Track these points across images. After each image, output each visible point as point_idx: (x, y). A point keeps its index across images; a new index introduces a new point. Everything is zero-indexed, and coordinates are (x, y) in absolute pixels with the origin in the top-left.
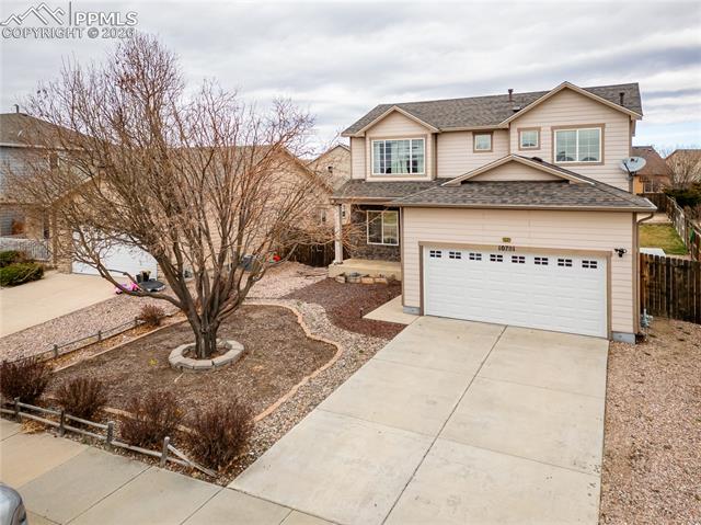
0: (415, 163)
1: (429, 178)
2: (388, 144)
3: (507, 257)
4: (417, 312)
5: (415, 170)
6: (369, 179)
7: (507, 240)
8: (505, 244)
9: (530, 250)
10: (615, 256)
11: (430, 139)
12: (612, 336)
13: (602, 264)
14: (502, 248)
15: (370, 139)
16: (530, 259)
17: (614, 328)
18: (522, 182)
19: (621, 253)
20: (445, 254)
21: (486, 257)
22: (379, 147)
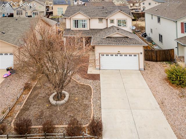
0: (84, 25)
1: (88, 29)
2: (77, 21)
3: (119, 55)
4: (99, 69)
5: (85, 27)
6: (72, 29)
7: (119, 52)
8: (119, 53)
9: (123, 53)
10: (140, 54)
11: (88, 20)
12: (140, 70)
13: (137, 55)
14: (118, 53)
15: (72, 19)
16: (123, 55)
17: (140, 68)
18: (119, 37)
19: (141, 53)
20: (105, 55)
21: (114, 55)
22: (74, 21)
